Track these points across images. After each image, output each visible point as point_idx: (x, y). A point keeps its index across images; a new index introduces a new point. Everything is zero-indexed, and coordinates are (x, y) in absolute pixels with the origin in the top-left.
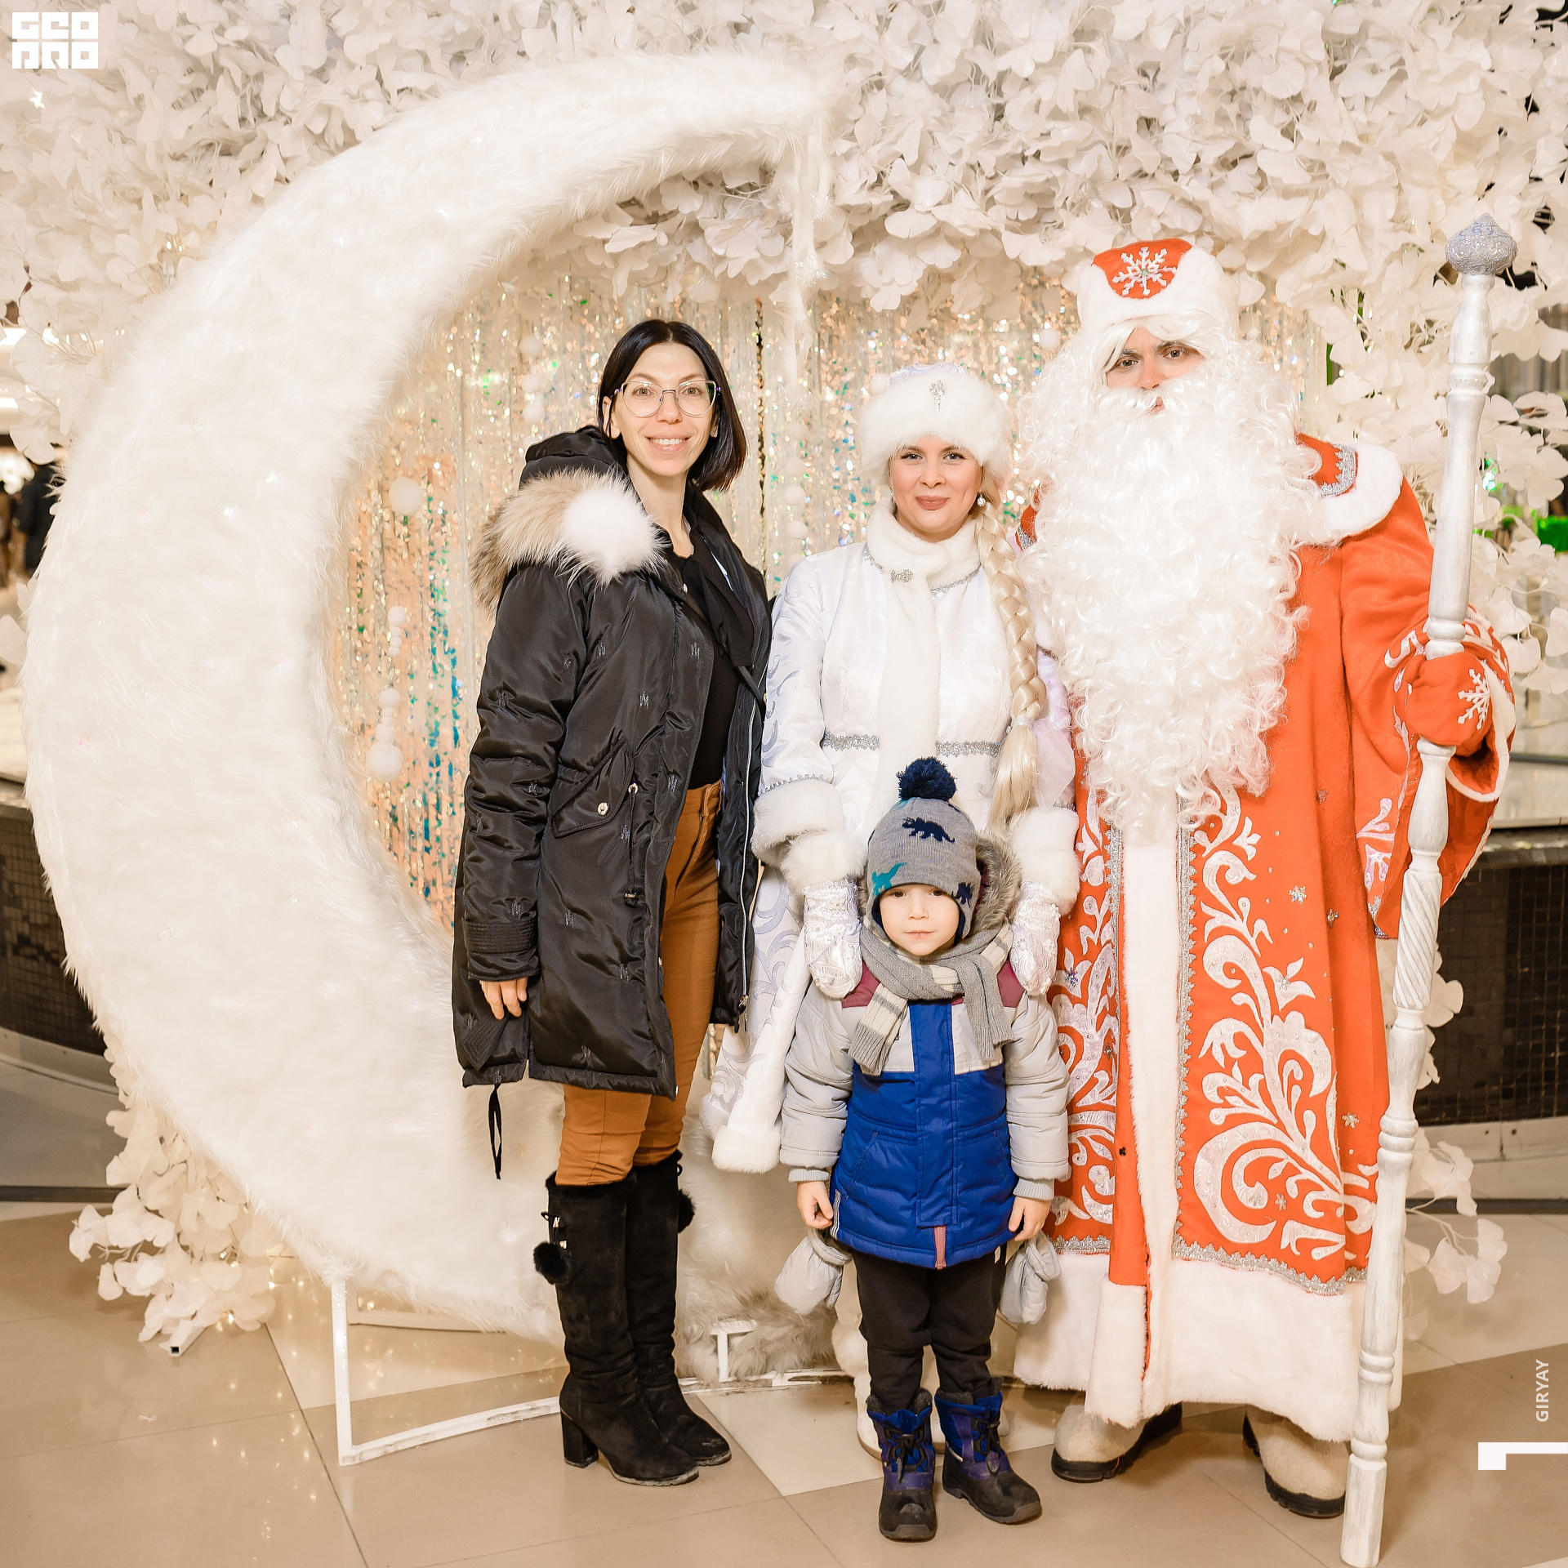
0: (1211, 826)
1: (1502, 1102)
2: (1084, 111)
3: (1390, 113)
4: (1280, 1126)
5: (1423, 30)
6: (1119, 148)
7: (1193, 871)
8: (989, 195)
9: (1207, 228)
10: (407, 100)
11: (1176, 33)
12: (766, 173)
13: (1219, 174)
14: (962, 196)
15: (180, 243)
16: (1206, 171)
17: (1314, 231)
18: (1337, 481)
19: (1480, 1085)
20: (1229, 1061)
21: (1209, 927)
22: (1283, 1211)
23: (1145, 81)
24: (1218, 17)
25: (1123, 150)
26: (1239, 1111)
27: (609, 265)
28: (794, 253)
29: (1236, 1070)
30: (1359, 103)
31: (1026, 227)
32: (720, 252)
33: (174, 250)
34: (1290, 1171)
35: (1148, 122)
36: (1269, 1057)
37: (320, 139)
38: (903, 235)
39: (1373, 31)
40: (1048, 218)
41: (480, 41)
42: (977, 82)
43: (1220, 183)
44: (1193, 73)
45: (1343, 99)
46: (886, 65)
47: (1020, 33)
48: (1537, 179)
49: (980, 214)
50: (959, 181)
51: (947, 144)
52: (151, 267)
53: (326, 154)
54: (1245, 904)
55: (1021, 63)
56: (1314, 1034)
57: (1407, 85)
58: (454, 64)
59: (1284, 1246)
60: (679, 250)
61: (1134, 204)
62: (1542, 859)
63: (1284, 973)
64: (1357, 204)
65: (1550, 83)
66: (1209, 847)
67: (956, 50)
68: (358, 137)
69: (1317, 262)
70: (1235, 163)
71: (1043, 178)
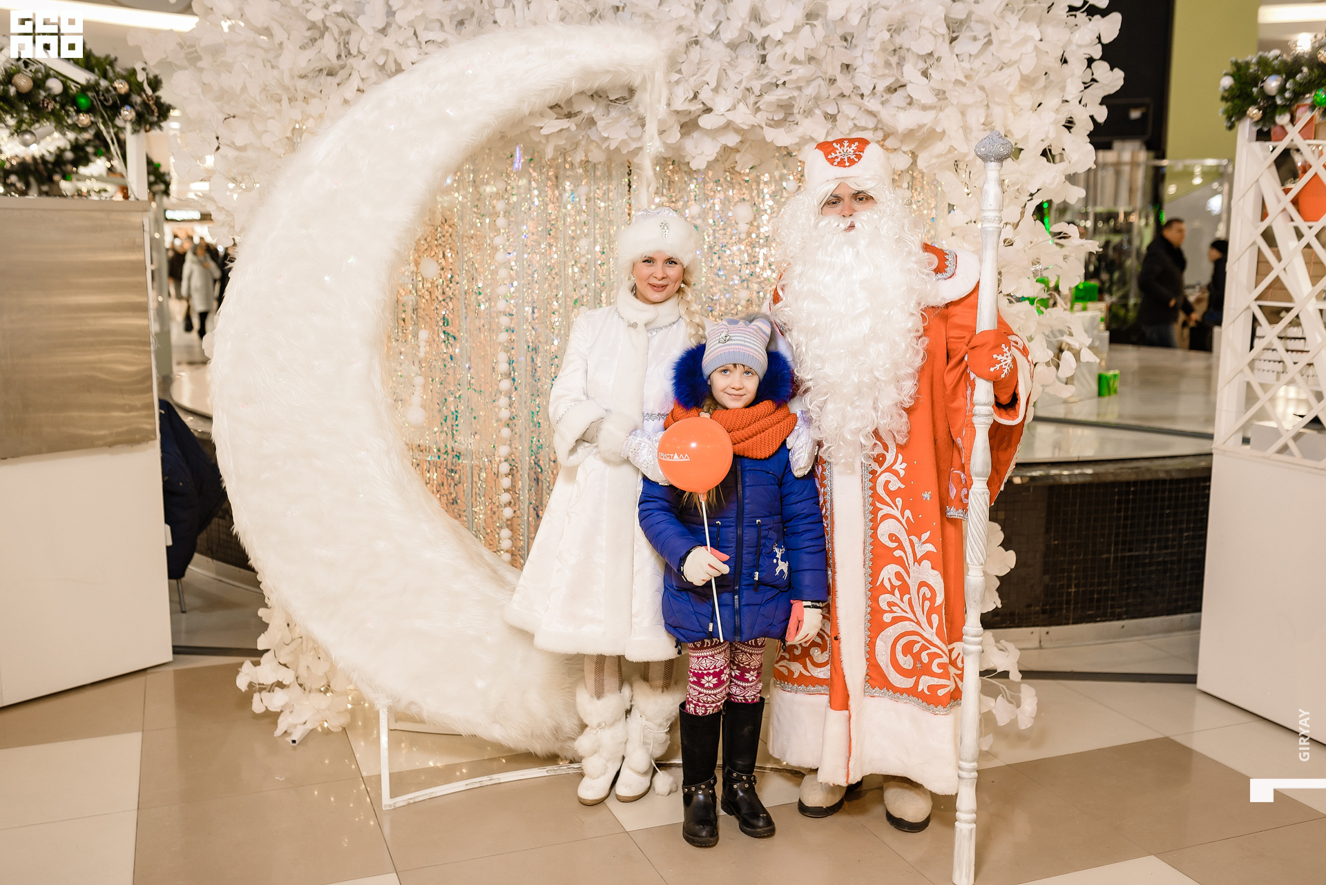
0: (880, 459)
1: (1041, 616)
2: (811, 59)
3: (984, 63)
4: (918, 623)
5: (1003, 17)
6: (830, 80)
7: (871, 484)
8: (757, 105)
9: (880, 126)
10: (430, 48)
11: (863, 16)
12: (632, 91)
13: (886, 96)
14: (741, 106)
15: (303, 125)
16: (878, 94)
17: (939, 130)
18: (945, 272)
19: (1029, 606)
20: (893, 587)
21: (880, 514)
22: (921, 670)
23: (845, 44)
24: (886, 8)
25: (832, 81)
26: (899, 615)
27: (544, 141)
28: (647, 137)
29: (897, 592)
30: (966, 58)
31: (776, 124)
32: (606, 135)
33: (300, 129)
34: (924, 648)
35: (848, 66)
36: (913, 584)
37: (382, 68)
38: (708, 127)
39: (974, 17)
40: (791, 119)
41: (473, 14)
42: (751, 41)
43: (887, 101)
44: (872, 39)
45: (957, 55)
46: (700, 31)
47: (775, 15)
48: (1067, 101)
49: (751, 116)
50: (740, 98)
51: (734, 77)
52: (288, 138)
53: (386, 76)
54: (899, 501)
55: (775, 32)
56: (936, 572)
57: (992, 48)
58: (459, 27)
59: (920, 690)
60: (583, 133)
61: (839, 112)
62: (1066, 481)
63: (920, 540)
64: (963, 114)
65: (1074, 47)
66: (879, 471)
67: (739, 24)
68: (403, 68)
69: (940, 147)
70: (895, 90)
71: (787, 97)
